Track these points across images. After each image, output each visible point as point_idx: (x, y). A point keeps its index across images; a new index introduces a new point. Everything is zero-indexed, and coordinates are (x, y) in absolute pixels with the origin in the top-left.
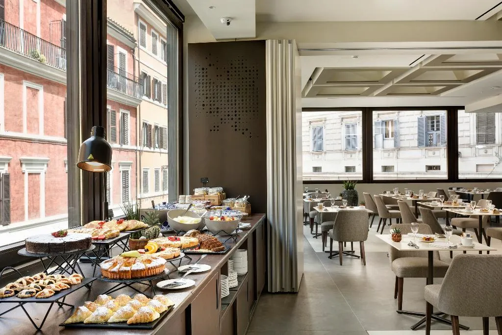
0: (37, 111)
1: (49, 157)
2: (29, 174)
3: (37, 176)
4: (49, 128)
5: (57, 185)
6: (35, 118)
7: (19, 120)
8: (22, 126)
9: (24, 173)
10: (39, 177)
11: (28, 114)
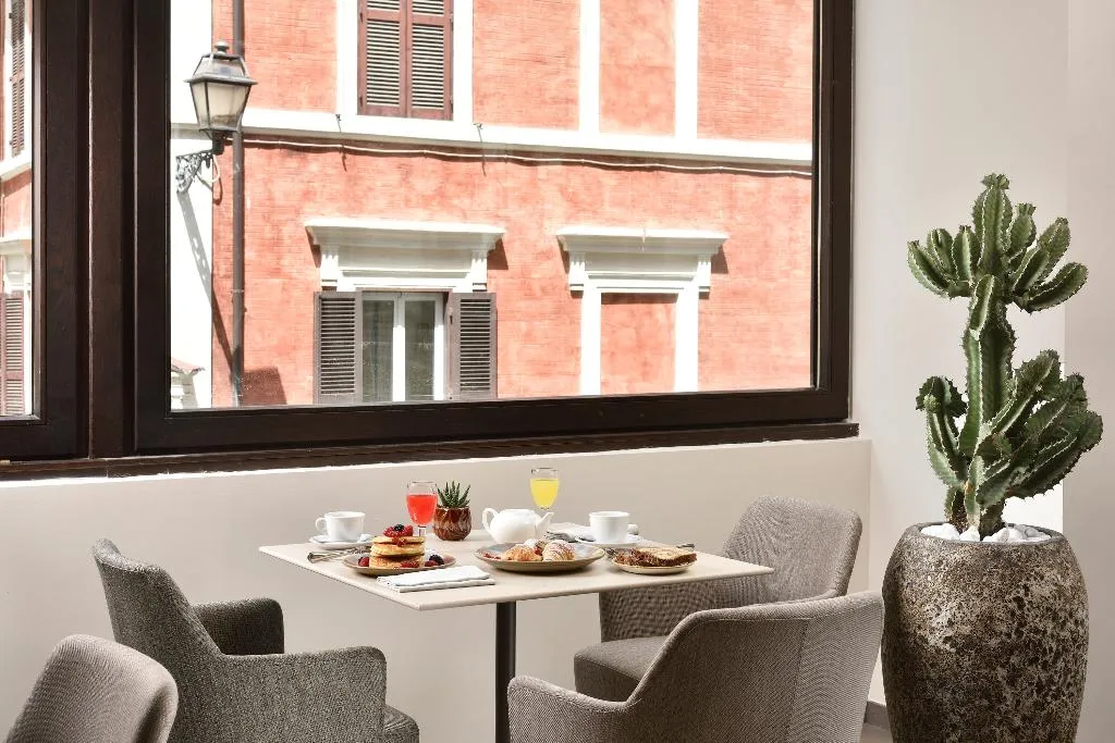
0: (664, 40)
1: (727, 229)
2: (610, 299)
3: (658, 307)
4: (733, 105)
5: (776, 350)
6: (652, 69)
7: (562, 78)
8: (571, 101)
9: (577, 295)
10: (668, 312)
11: (611, 50)
